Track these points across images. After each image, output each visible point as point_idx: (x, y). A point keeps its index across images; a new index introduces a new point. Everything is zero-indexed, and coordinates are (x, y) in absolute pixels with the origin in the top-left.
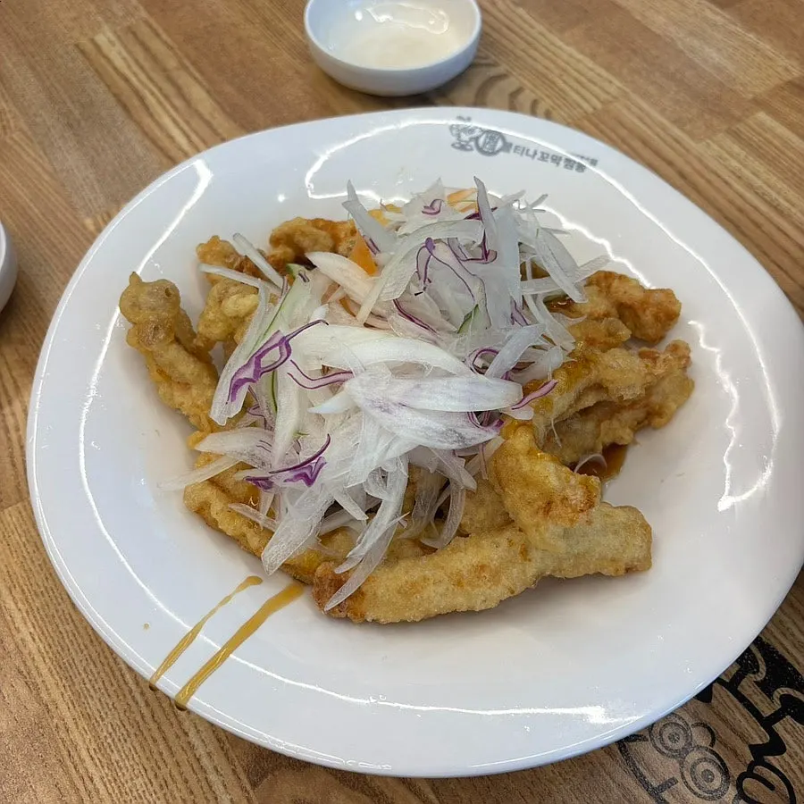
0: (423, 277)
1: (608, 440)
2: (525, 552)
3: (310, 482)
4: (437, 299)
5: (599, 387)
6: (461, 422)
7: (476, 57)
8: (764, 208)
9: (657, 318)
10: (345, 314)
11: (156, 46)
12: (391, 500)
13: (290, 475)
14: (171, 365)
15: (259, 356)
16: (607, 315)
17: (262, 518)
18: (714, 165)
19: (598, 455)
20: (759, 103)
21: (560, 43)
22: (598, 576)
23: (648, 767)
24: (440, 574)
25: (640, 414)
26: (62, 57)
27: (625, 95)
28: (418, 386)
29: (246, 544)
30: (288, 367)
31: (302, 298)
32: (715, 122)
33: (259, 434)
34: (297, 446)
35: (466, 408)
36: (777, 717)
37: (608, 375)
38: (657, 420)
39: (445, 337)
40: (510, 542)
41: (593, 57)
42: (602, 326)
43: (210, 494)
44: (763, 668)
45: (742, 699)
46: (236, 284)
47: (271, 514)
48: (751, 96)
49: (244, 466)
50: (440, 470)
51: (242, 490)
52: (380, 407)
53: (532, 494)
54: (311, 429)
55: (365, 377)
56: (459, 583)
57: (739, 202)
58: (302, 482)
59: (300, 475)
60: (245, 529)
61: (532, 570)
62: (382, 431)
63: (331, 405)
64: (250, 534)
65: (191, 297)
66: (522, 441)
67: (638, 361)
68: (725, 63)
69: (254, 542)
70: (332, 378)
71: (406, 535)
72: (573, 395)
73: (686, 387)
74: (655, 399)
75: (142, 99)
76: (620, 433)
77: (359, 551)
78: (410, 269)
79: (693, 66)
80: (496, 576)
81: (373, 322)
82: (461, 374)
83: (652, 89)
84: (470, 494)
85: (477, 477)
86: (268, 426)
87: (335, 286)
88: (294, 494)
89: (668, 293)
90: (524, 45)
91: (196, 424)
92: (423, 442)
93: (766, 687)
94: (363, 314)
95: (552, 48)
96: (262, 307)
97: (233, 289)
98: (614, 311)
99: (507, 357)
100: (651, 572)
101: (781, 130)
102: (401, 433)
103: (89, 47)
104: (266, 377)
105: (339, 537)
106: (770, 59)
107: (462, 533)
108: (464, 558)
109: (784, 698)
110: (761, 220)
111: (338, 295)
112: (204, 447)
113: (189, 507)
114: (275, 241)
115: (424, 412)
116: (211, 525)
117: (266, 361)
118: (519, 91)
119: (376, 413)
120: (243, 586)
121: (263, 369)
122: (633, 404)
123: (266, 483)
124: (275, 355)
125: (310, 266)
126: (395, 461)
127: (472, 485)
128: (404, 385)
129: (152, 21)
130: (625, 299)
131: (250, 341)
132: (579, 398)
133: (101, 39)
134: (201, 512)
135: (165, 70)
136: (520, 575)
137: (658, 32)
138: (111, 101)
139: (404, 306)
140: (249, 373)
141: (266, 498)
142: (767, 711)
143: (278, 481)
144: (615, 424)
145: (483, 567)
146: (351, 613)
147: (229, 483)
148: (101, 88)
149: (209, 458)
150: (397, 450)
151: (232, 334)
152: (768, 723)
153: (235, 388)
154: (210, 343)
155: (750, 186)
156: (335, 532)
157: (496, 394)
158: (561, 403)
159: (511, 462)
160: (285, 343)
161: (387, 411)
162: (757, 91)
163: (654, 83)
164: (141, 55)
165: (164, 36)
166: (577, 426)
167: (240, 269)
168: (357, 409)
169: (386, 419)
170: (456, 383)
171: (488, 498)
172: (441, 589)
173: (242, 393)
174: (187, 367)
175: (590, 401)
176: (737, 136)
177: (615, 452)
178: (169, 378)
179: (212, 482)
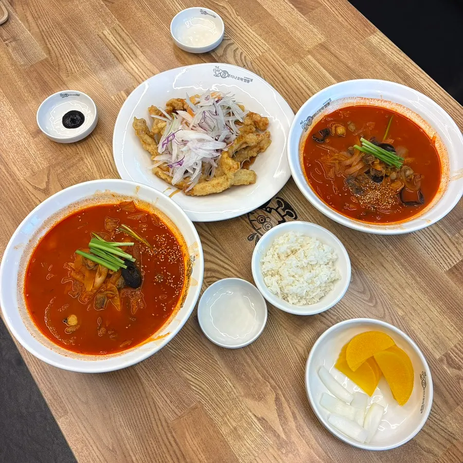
0: (204, 118)
1: (251, 156)
2: (227, 179)
3: (181, 165)
4: (207, 123)
5: (246, 143)
6: (213, 151)
7: (224, 37)
8: (305, 88)
9: (263, 124)
10: (186, 126)
11: (123, 35)
12: (198, 168)
13: (177, 164)
14: (146, 139)
15: (168, 138)
16: (251, 124)
17: (170, 174)
18: (293, 74)
19: (248, 159)
20: (309, 52)
21: (251, 30)
22: (244, 185)
23: (256, 226)
24: (209, 185)
25: (258, 149)
26: (94, 40)
27: (269, 50)
28: (203, 144)
29: (167, 181)
30: (174, 140)
31: (176, 124)
32: (295, 59)
33: (168, 156)
34: (177, 158)
35: (213, 149)
36: (285, 215)
37: (248, 140)
38: (262, 150)
39: (210, 132)
40: (224, 178)
41: (260, 36)
42: (248, 127)
43: (158, 169)
44: (283, 206)
45: (278, 212)
46: (160, 120)
47: (172, 174)
48: (308, 49)
49: (166, 163)
50: (209, 163)
51: (165, 169)
53: (227, 167)
54: (181, 154)
55: (191, 142)
56: (213, 187)
57: (298, 86)
58: (179, 165)
61: (229, 183)
62: (196, 154)
63: (184, 149)
64: (168, 178)
65: (148, 122)
66: (225, 155)
67: (255, 136)
68: (301, 37)
69: (169, 180)
70: (185, 142)
71: (203, 178)
72: (238, 145)
73: (269, 142)
74: (261, 145)
75: (122, 55)
76: (253, 154)
77: (192, 179)
78: (201, 116)
79: (291, 38)
80: (221, 185)
81: (193, 128)
82: (212, 141)
83: (278, 47)
84: (216, 168)
85: (217, 164)
86: (170, 153)
87: (184, 119)
88: (178, 168)
89: (266, 118)
90: (239, 32)
91: (152, 154)
92: (205, 156)
93: (284, 210)
94: (191, 126)
95: (248, 32)
96: (167, 126)
97: (160, 121)
98: (253, 123)
99: (222, 137)
100: (255, 184)
101: (314, 61)
102: (199, 154)
103: (102, 35)
104: (169, 143)
105: (188, 179)
106: (316, 35)
107: (215, 176)
108: (215, 182)
109: (287, 212)
110: (303, 91)
111: (185, 121)
112: (155, 159)
113: (153, 173)
114: (168, 105)
115: (205, 150)
116: (159, 177)
117: (169, 139)
118: (237, 49)
119: (194, 150)
120: (167, 189)
121: (169, 141)
122: (255, 146)
123: (171, 166)
124: (171, 137)
125: (177, 114)
126: (199, 160)
127: (217, 166)
128: (200, 144)
129: (120, 25)
130: (256, 120)
131: (165, 134)
132: (241, 146)
133: (106, 33)
134: (156, 174)
135: (127, 44)
136: (226, 185)
137: (282, 25)
138: (113, 56)
139: (200, 124)
140: (166, 142)
141: (171, 170)
142: (283, 215)
143: (174, 165)
144: (252, 152)
145: (218, 183)
146: (191, 194)
147: (162, 167)
148: (109, 51)
149: (157, 162)
150: (199, 158)
151: (160, 132)
152: (283, 217)
153: (163, 145)
154: (154, 134)
155: (302, 81)
156: (187, 177)
157: (221, 145)
158: (236, 147)
159: (223, 160)
160: (174, 134)
162: (309, 47)
163: (279, 45)
164: (119, 38)
165: (125, 31)
166: (243, 152)
167: (161, 116)
168: (190, 149)
169: (196, 151)
170: (212, 143)
171: (220, 169)
172: (210, 188)
173: (165, 146)
174: (149, 140)
175: (244, 146)
176: (301, 64)
177: (252, 159)
178: (145, 143)
179: (158, 167)
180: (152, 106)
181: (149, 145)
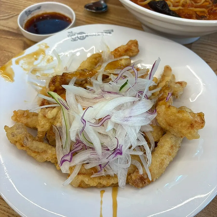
14: (37, 148)
28: (132, 109)
52: (126, 120)
58: (118, 155)
59: (116, 154)
60: (99, 181)
64: (102, 181)
115: (137, 116)
119: (125, 123)
161: (128, 121)
178: (38, 153)
179: (79, 174)
180: (15, 112)
181: (45, 152)
